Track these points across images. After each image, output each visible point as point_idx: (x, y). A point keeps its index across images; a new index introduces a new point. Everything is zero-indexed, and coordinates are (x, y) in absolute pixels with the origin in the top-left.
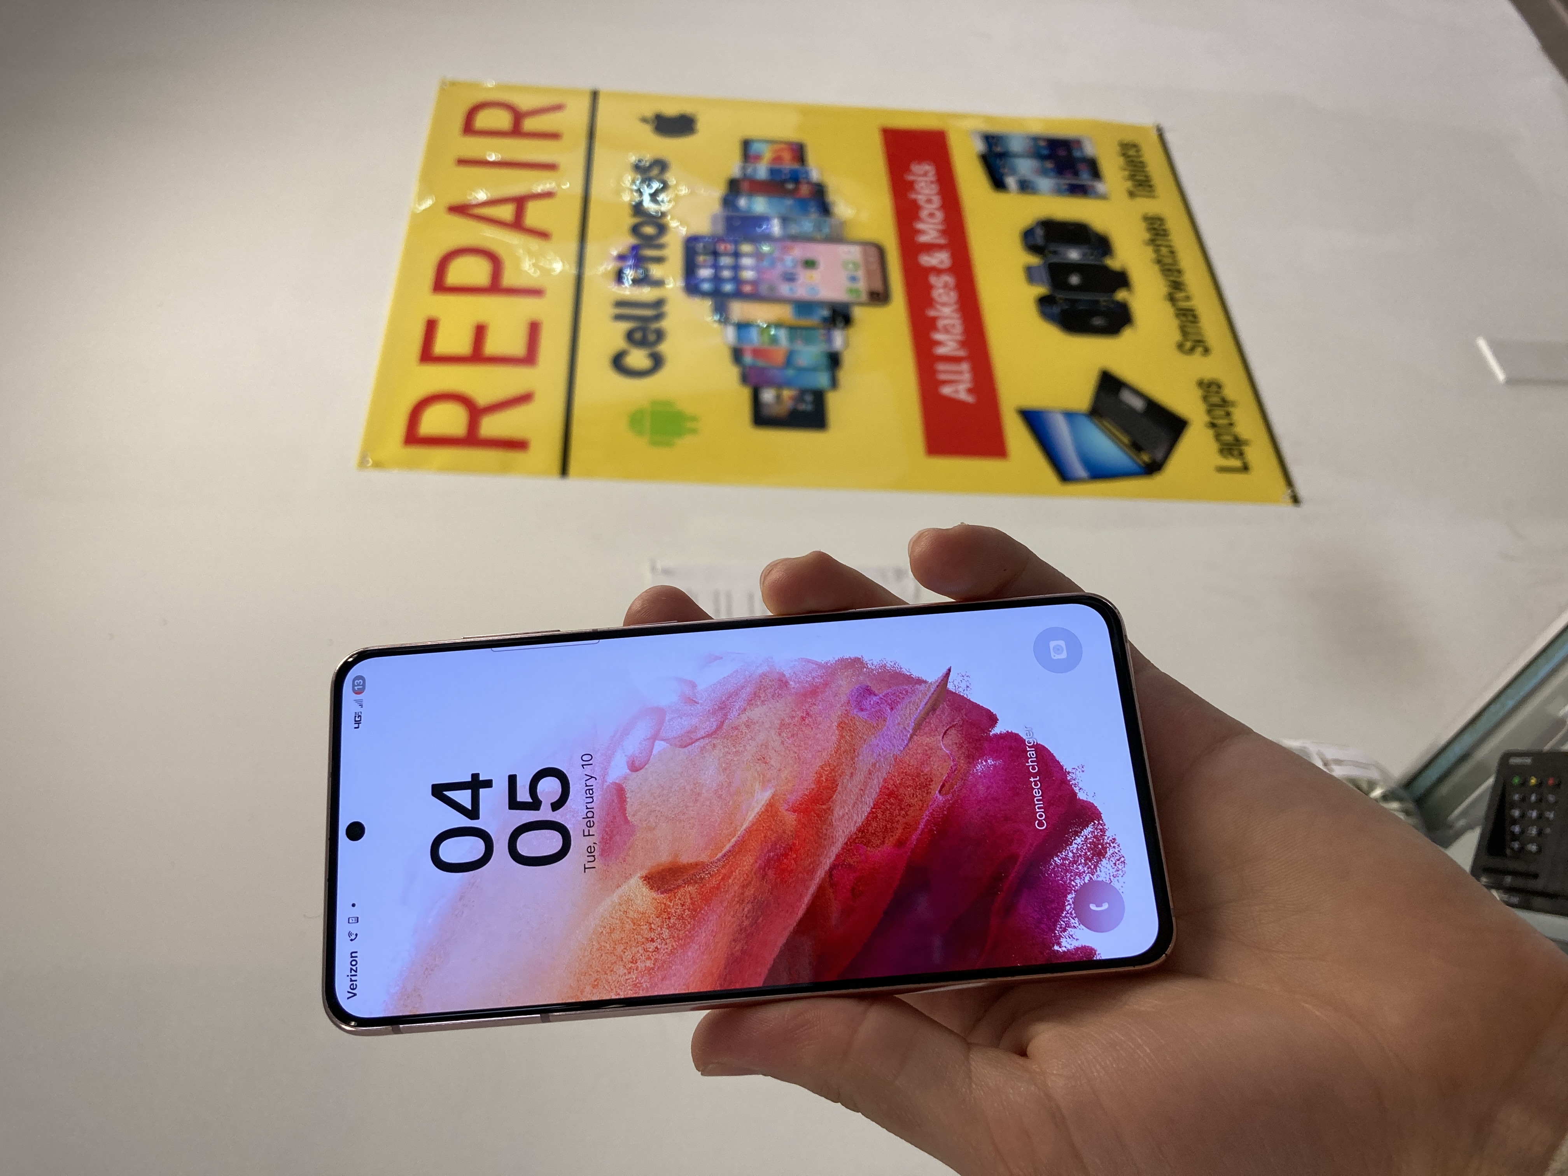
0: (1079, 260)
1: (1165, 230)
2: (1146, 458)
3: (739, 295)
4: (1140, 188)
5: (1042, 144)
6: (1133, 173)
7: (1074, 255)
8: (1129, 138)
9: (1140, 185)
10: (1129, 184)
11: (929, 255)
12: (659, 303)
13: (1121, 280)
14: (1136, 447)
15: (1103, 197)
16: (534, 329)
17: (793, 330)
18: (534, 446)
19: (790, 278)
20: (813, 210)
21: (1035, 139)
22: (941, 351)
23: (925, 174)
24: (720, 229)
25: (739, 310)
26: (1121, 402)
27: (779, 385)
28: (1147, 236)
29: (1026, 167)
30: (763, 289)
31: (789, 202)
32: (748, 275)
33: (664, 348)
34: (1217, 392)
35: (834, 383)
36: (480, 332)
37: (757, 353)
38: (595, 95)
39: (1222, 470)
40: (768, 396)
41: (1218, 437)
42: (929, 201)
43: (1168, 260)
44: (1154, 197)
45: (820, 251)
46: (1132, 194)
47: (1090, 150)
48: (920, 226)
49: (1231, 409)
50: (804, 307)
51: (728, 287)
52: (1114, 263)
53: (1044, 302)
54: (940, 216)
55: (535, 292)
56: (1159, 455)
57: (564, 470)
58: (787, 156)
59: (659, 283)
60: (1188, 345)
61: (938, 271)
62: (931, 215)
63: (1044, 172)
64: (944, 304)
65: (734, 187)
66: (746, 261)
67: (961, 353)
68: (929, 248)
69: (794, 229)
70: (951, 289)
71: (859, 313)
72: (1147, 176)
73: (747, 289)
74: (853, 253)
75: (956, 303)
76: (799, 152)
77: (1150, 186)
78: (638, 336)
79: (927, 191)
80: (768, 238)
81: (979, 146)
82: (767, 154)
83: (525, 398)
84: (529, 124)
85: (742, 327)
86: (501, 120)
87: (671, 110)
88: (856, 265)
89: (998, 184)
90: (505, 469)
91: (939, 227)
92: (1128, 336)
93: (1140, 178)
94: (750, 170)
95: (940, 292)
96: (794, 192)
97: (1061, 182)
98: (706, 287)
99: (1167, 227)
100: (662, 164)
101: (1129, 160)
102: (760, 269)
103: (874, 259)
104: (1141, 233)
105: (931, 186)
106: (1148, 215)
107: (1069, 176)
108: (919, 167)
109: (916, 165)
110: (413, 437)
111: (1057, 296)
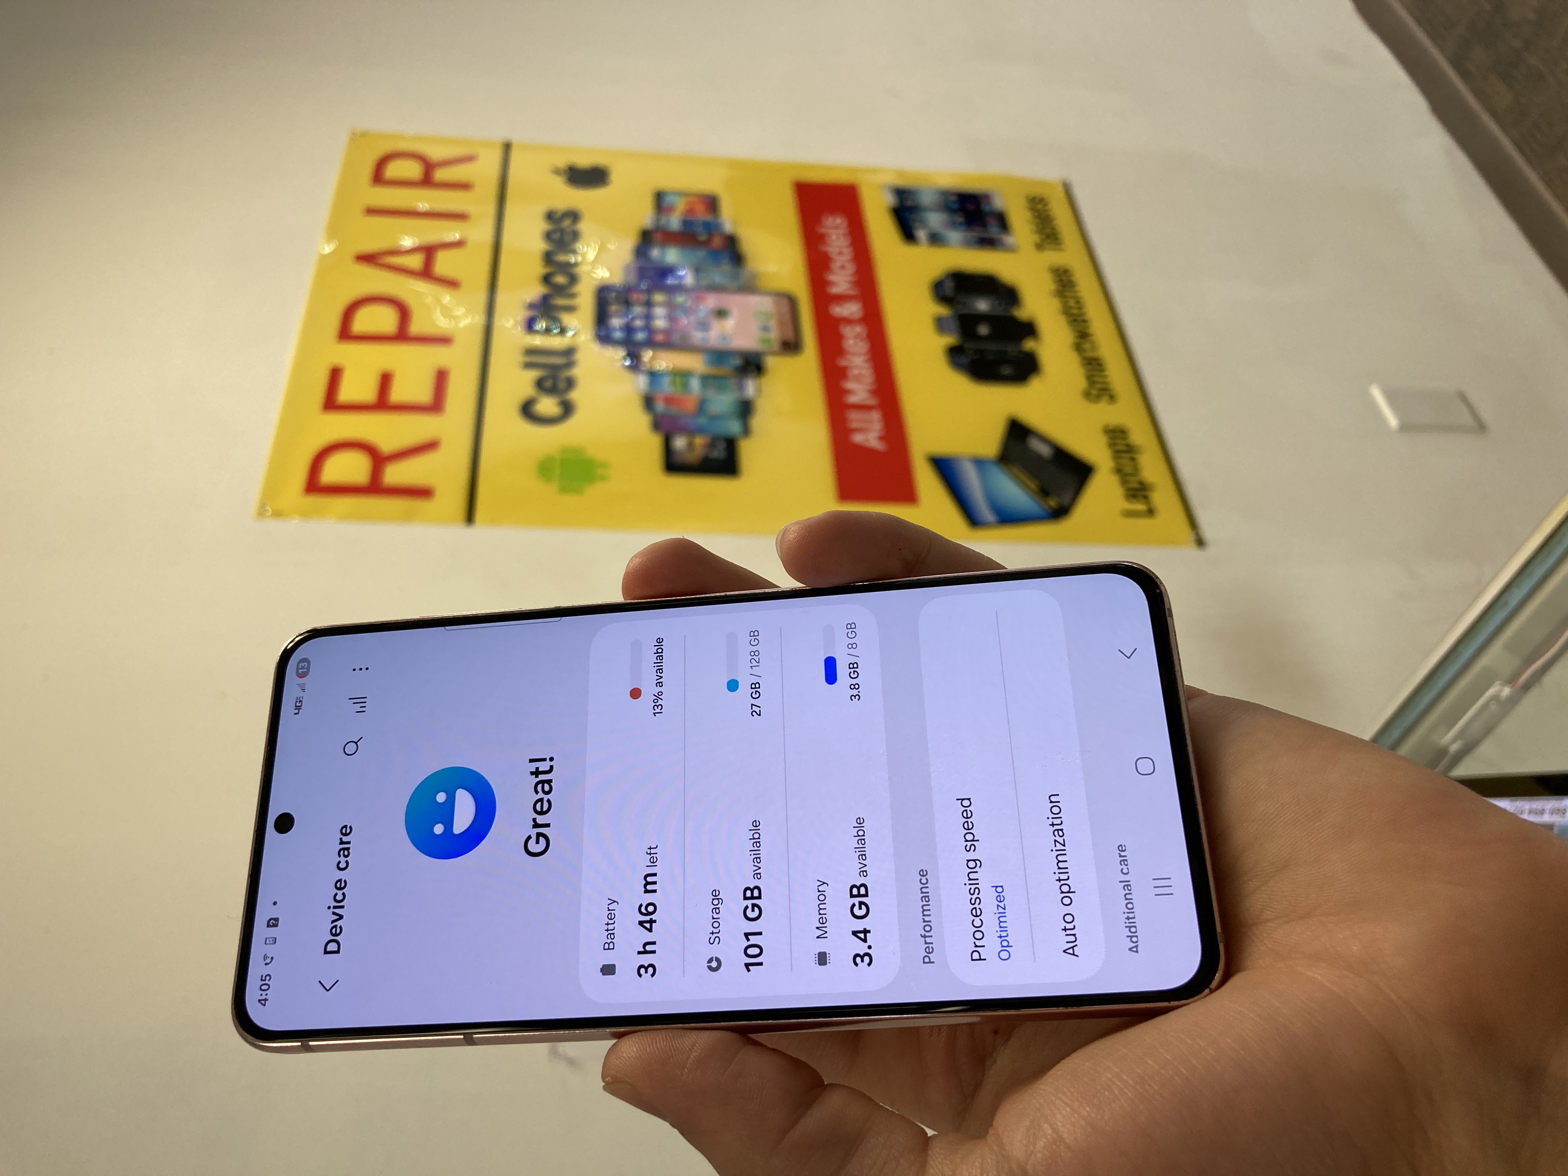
0: (988, 311)
1: (1070, 282)
2: (1052, 503)
3: (650, 343)
4: (1048, 241)
5: (952, 198)
6: (1041, 226)
7: (982, 305)
8: (1036, 191)
10: (1036, 238)
11: (842, 306)
12: (569, 352)
13: (1029, 329)
14: (1044, 492)
15: (1011, 249)
16: (441, 378)
17: (706, 379)
18: (439, 493)
19: (703, 327)
20: (727, 261)
21: (945, 193)
22: (853, 399)
23: (836, 228)
24: (633, 279)
25: (651, 359)
26: (1028, 449)
27: (691, 432)
28: (1053, 287)
29: (935, 220)
30: (676, 338)
31: (701, 253)
32: (660, 323)
33: (576, 396)
35: (746, 431)
36: (386, 379)
37: (669, 400)
38: (507, 147)
39: (1131, 516)
40: (680, 443)
41: (1124, 482)
42: (840, 253)
43: (1075, 311)
44: (1060, 250)
45: (733, 301)
46: (1040, 247)
47: (999, 203)
49: (1137, 456)
50: (718, 356)
51: (640, 336)
52: (1023, 313)
53: (955, 354)
54: (851, 268)
55: (444, 340)
56: (1067, 499)
57: (470, 518)
58: (699, 207)
59: (566, 331)
60: (1094, 392)
61: (848, 321)
62: (843, 267)
63: (953, 225)
64: (854, 354)
65: (647, 238)
66: (659, 312)
67: (872, 402)
68: (841, 299)
69: (706, 280)
70: (862, 340)
71: (771, 362)
72: (1053, 229)
73: (660, 338)
74: (763, 304)
75: (867, 353)
76: (712, 203)
77: (1057, 239)
78: (548, 384)
79: (838, 244)
80: (680, 288)
81: (889, 200)
82: (680, 206)
83: (430, 446)
84: (440, 175)
85: (653, 375)
86: (412, 170)
87: (584, 161)
88: (767, 314)
89: (908, 234)
90: (409, 517)
91: (850, 279)
92: (1035, 385)
93: (1048, 231)
94: (663, 221)
95: (851, 342)
96: (706, 244)
97: (970, 234)
98: (618, 335)
99: (1073, 279)
100: (574, 216)
101: (1036, 214)
102: (672, 318)
103: (785, 309)
104: (1048, 284)
105: (842, 238)
106: (1056, 267)
107: (977, 229)
108: (830, 220)
109: (827, 217)
110: (314, 486)
111: (966, 346)
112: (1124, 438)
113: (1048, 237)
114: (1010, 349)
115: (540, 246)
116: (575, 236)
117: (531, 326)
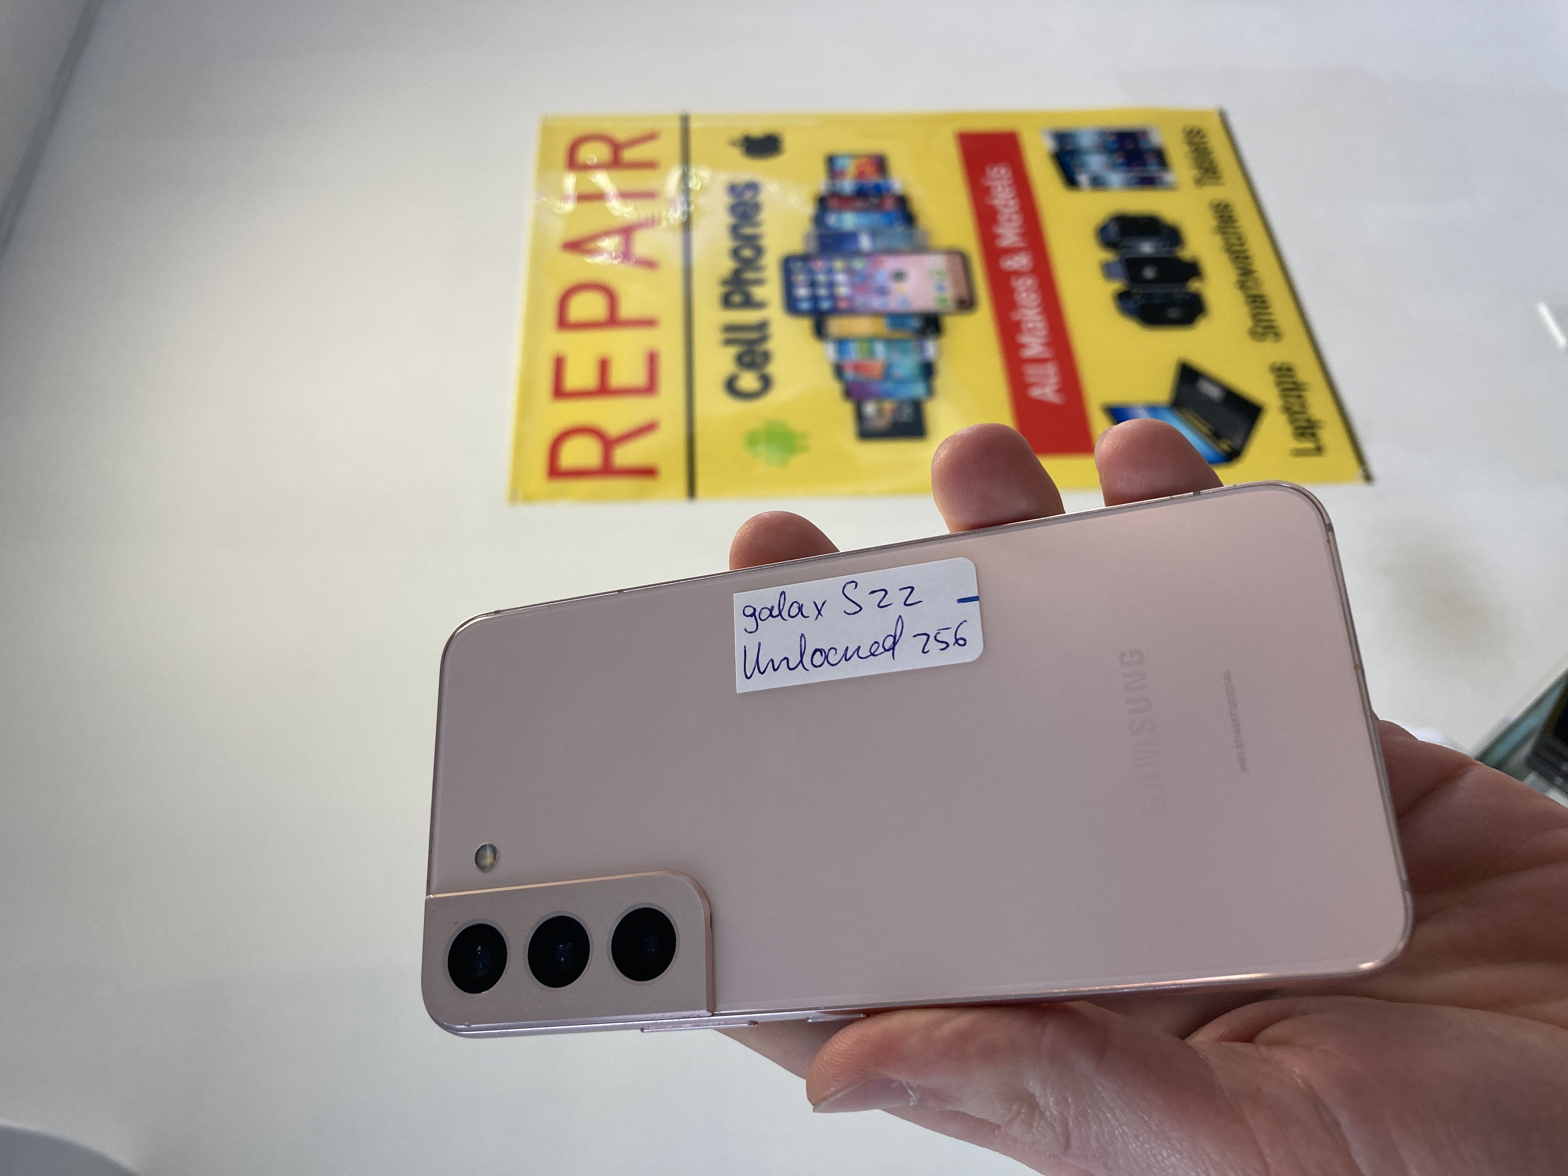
0: (1153, 253)
1: (1231, 217)
2: (1225, 446)
3: (835, 311)
4: (1207, 176)
5: (1111, 138)
6: (1200, 160)
7: (1147, 248)
8: (1193, 123)
9: (1206, 172)
10: (1194, 172)
11: (1011, 258)
12: (762, 326)
13: (1193, 270)
14: (1216, 436)
15: (1171, 187)
16: (652, 359)
17: (889, 342)
18: (664, 472)
19: (882, 291)
20: (900, 222)
21: (1103, 134)
22: (1028, 353)
23: (1000, 179)
24: (813, 247)
25: (837, 326)
26: (1199, 392)
27: (879, 397)
28: (1214, 224)
29: (1096, 162)
30: (858, 304)
31: (876, 216)
32: (843, 291)
33: (773, 369)
35: (930, 392)
36: (604, 366)
37: (857, 367)
38: (685, 119)
39: (1299, 453)
40: (870, 409)
41: (1292, 421)
42: (1006, 206)
43: (1237, 248)
44: (1220, 184)
45: (909, 264)
46: (1199, 182)
47: (1158, 138)
49: (1304, 393)
50: (897, 319)
51: (825, 305)
52: (1187, 253)
53: (1123, 300)
54: (1018, 220)
55: (648, 323)
56: (1238, 441)
57: (691, 491)
58: (870, 170)
59: (760, 305)
60: (1260, 330)
61: (1018, 274)
63: (1113, 166)
64: (1025, 307)
65: (823, 204)
66: (841, 278)
67: (1047, 354)
68: (1010, 251)
69: (882, 243)
70: (1034, 292)
71: (949, 321)
72: (1211, 162)
73: (843, 305)
74: (937, 262)
75: (1039, 306)
76: (880, 163)
77: (1216, 173)
78: (746, 359)
79: (1004, 196)
80: (857, 253)
81: (1050, 145)
82: (850, 167)
83: (649, 428)
84: (629, 155)
85: (842, 343)
86: (601, 152)
87: (758, 130)
88: (941, 274)
89: (1070, 181)
90: (639, 496)
91: (1018, 231)
92: (1203, 326)
93: (1206, 165)
94: (837, 185)
95: (1024, 295)
96: (879, 208)
97: (1131, 175)
98: (805, 306)
99: (1234, 214)
100: (753, 187)
101: (1194, 147)
102: (854, 285)
103: (959, 267)
104: (1210, 221)
105: (1008, 189)
106: (1216, 202)
107: (1138, 169)
108: (995, 170)
109: (992, 168)
110: (555, 471)
111: (1134, 291)
112: (1292, 376)
113: (1207, 170)
114: (1175, 290)
115: (725, 220)
116: (757, 207)
117: (727, 302)
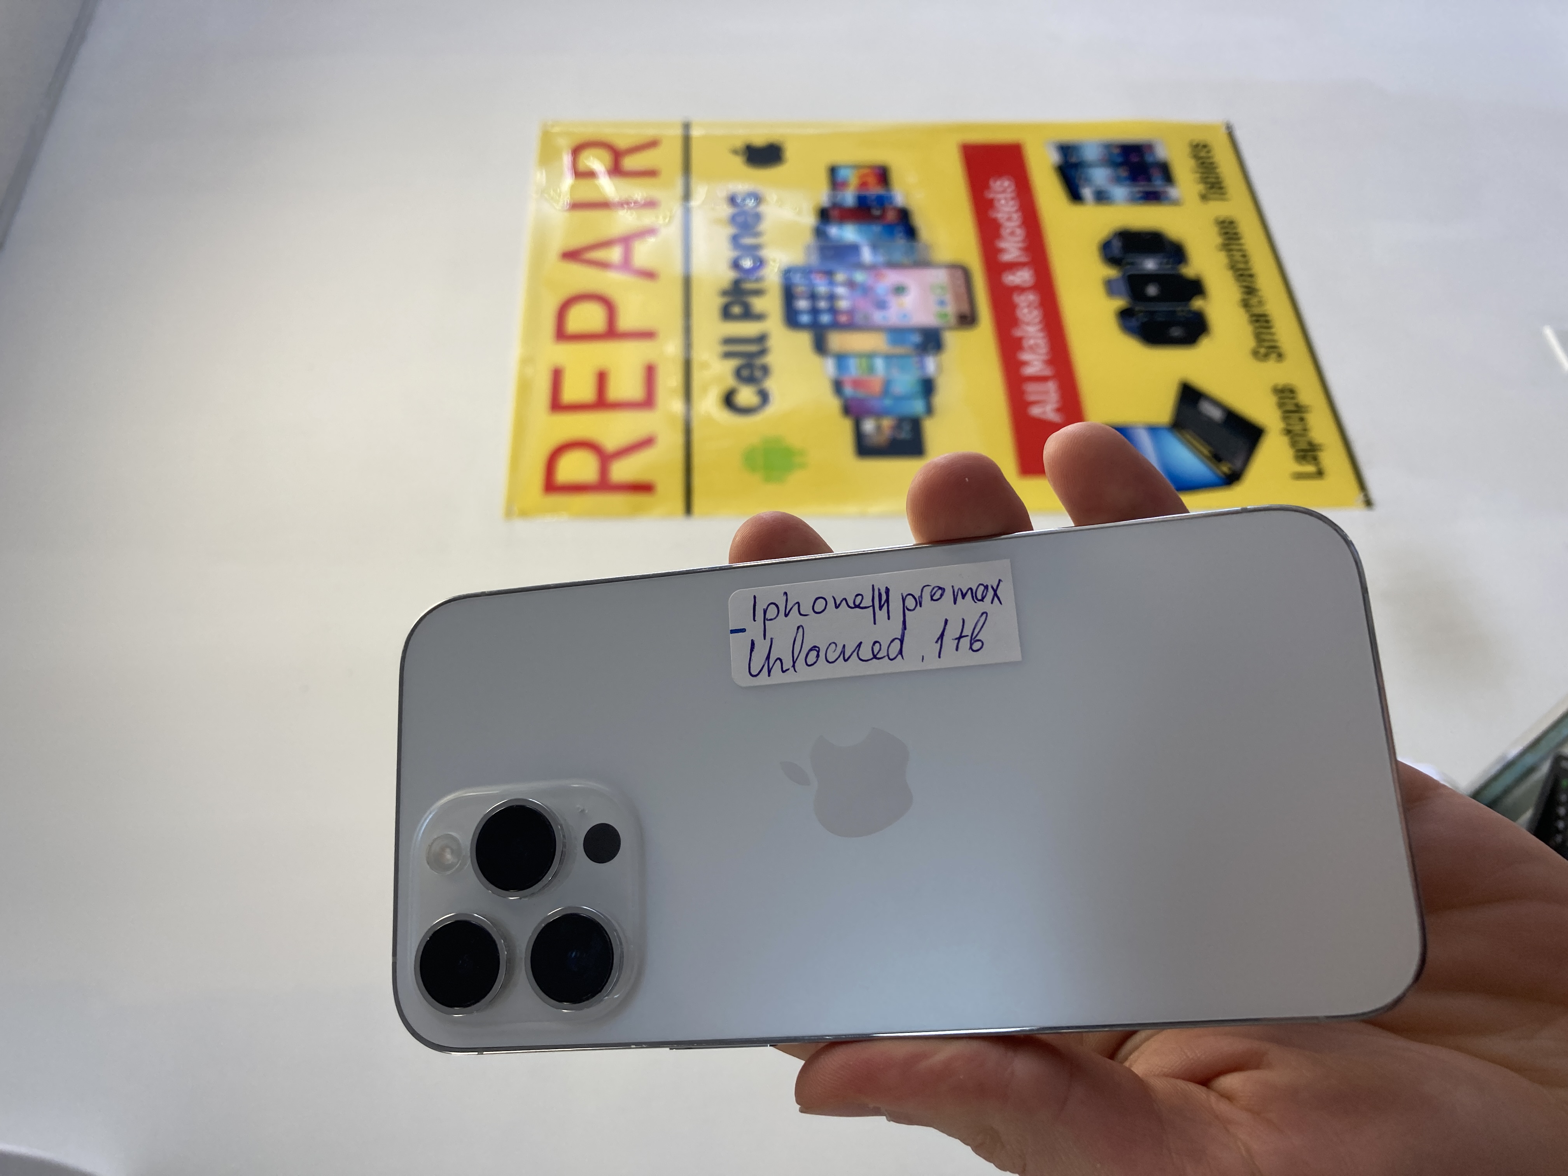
0: (1156, 270)
1: (1236, 234)
2: (1225, 468)
3: (836, 326)
4: (1212, 191)
5: (1116, 151)
6: (1205, 175)
7: (1150, 265)
8: (1199, 137)
9: (1212, 187)
10: (1201, 187)
11: (1014, 274)
12: (761, 339)
13: (1196, 288)
14: (1217, 458)
15: (1175, 202)
16: (650, 372)
17: (888, 358)
18: (660, 488)
19: (882, 305)
20: (901, 235)
21: (1108, 147)
22: (1029, 371)
23: (1004, 191)
24: (814, 260)
25: (837, 341)
26: (1200, 413)
27: (878, 414)
28: (1219, 240)
29: (1100, 176)
30: (859, 319)
31: (876, 229)
32: (843, 305)
33: (771, 384)
34: (1293, 398)
35: (930, 410)
36: (602, 379)
37: (857, 383)
38: (687, 126)
39: (1299, 476)
40: (869, 426)
41: (1293, 444)
42: (1009, 219)
43: (1241, 266)
44: (1225, 200)
45: (911, 279)
46: (1204, 197)
47: (1162, 153)
48: (1002, 245)
49: (1306, 416)
50: (897, 333)
51: (825, 319)
52: (1189, 271)
53: (1126, 317)
54: (1020, 233)
55: (647, 335)
56: (1238, 464)
57: (688, 509)
58: (872, 180)
59: (759, 317)
60: (1263, 351)
61: (1020, 289)
62: (1012, 233)
63: (1118, 180)
64: (1028, 324)
65: (825, 215)
66: (842, 290)
67: (1048, 372)
68: (1012, 266)
69: (884, 257)
70: (1036, 308)
71: (948, 336)
72: (1217, 178)
73: (843, 319)
74: (939, 277)
75: (1041, 322)
76: (883, 175)
77: (1221, 188)
78: (745, 373)
79: (1007, 209)
80: (860, 266)
81: (1054, 158)
82: (852, 179)
83: (646, 442)
84: (629, 162)
85: (841, 359)
86: (602, 159)
87: (760, 139)
88: (942, 288)
89: (1075, 195)
90: (634, 512)
91: (1021, 245)
92: (1205, 345)
93: (1212, 180)
94: (839, 197)
95: (1025, 311)
96: (880, 218)
97: (1137, 189)
98: (805, 319)
99: (1239, 230)
100: (756, 198)
101: (1200, 162)
102: (854, 298)
103: (961, 282)
104: (1215, 238)
105: (1012, 203)
106: (1221, 219)
107: (1142, 183)
108: (998, 183)
109: (995, 181)
110: (551, 486)
111: (1137, 308)
115: (725, 230)
116: (758, 217)
117: (726, 314)
